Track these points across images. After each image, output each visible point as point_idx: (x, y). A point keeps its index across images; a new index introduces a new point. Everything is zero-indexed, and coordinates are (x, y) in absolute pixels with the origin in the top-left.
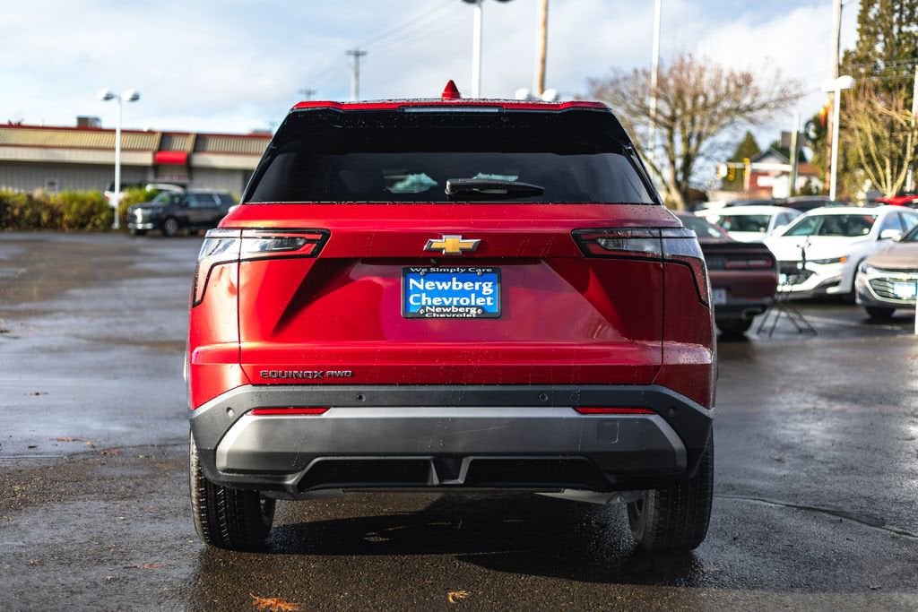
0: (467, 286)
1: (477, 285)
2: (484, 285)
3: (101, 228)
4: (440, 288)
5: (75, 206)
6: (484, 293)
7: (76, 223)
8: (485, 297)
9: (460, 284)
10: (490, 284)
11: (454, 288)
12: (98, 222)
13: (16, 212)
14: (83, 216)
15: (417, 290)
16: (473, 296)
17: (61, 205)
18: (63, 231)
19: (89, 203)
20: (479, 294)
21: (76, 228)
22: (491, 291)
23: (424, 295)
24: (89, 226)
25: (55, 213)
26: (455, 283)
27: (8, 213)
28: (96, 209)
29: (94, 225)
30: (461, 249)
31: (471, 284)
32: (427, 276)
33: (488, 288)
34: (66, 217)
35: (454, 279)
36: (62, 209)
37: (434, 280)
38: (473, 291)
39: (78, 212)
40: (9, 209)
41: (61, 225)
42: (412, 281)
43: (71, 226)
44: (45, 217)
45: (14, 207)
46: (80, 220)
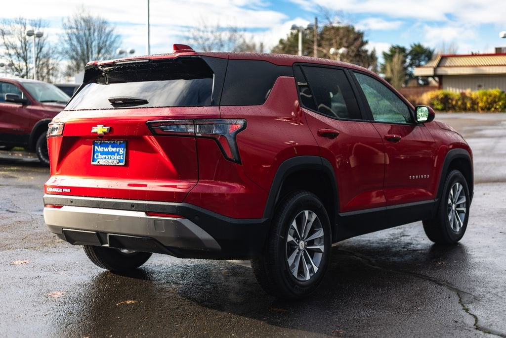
0: (114, 150)
1: (118, 149)
2: (120, 149)
3: (500, 110)
4: (105, 151)
5: (485, 98)
6: (120, 153)
7: (486, 107)
8: (120, 155)
9: (112, 148)
10: (123, 148)
11: (110, 151)
12: (498, 107)
13: (454, 103)
14: (489, 104)
15: (98, 152)
16: (116, 154)
17: (477, 98)
18: (478, 112)
19: (493, 96)
20: (118, 154)
21: (486, 110)
22: (123, 152)
23: (99, 154)
24: (493, 109)
25: (474, 102)
26: (110, 148)
27: (449, 103)
28: (497, 100)
29: (496, 108)
30: (103, 132)
31: (116, 149)
32: (101, 145)
33: (122, 151)
34: (480, 105)
35: (110, 146)
36: (478, 100)
37: (103, 147)
38: (116, 152)
39: (487, 101)
40: (450, 101)
41: (477, 109)
42: (96, 147)
43: (483, 109)
44: (468, 105)
45: (452, 100)
46: (488, 106)
